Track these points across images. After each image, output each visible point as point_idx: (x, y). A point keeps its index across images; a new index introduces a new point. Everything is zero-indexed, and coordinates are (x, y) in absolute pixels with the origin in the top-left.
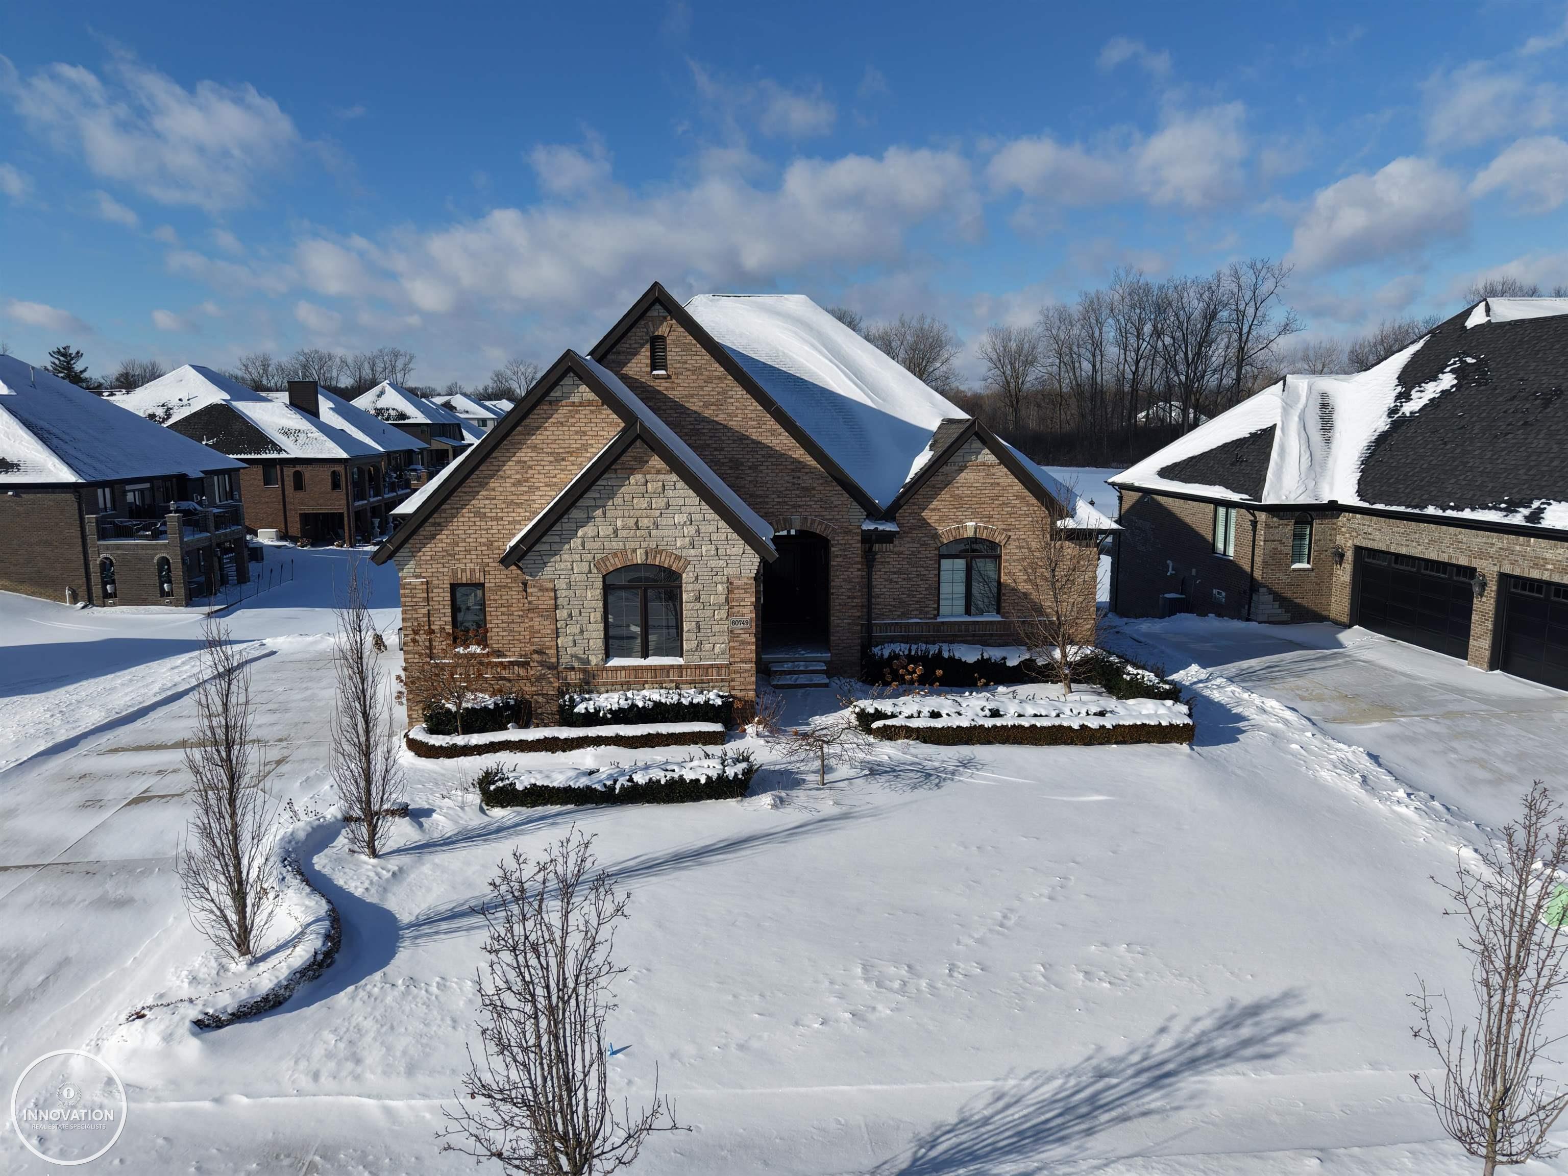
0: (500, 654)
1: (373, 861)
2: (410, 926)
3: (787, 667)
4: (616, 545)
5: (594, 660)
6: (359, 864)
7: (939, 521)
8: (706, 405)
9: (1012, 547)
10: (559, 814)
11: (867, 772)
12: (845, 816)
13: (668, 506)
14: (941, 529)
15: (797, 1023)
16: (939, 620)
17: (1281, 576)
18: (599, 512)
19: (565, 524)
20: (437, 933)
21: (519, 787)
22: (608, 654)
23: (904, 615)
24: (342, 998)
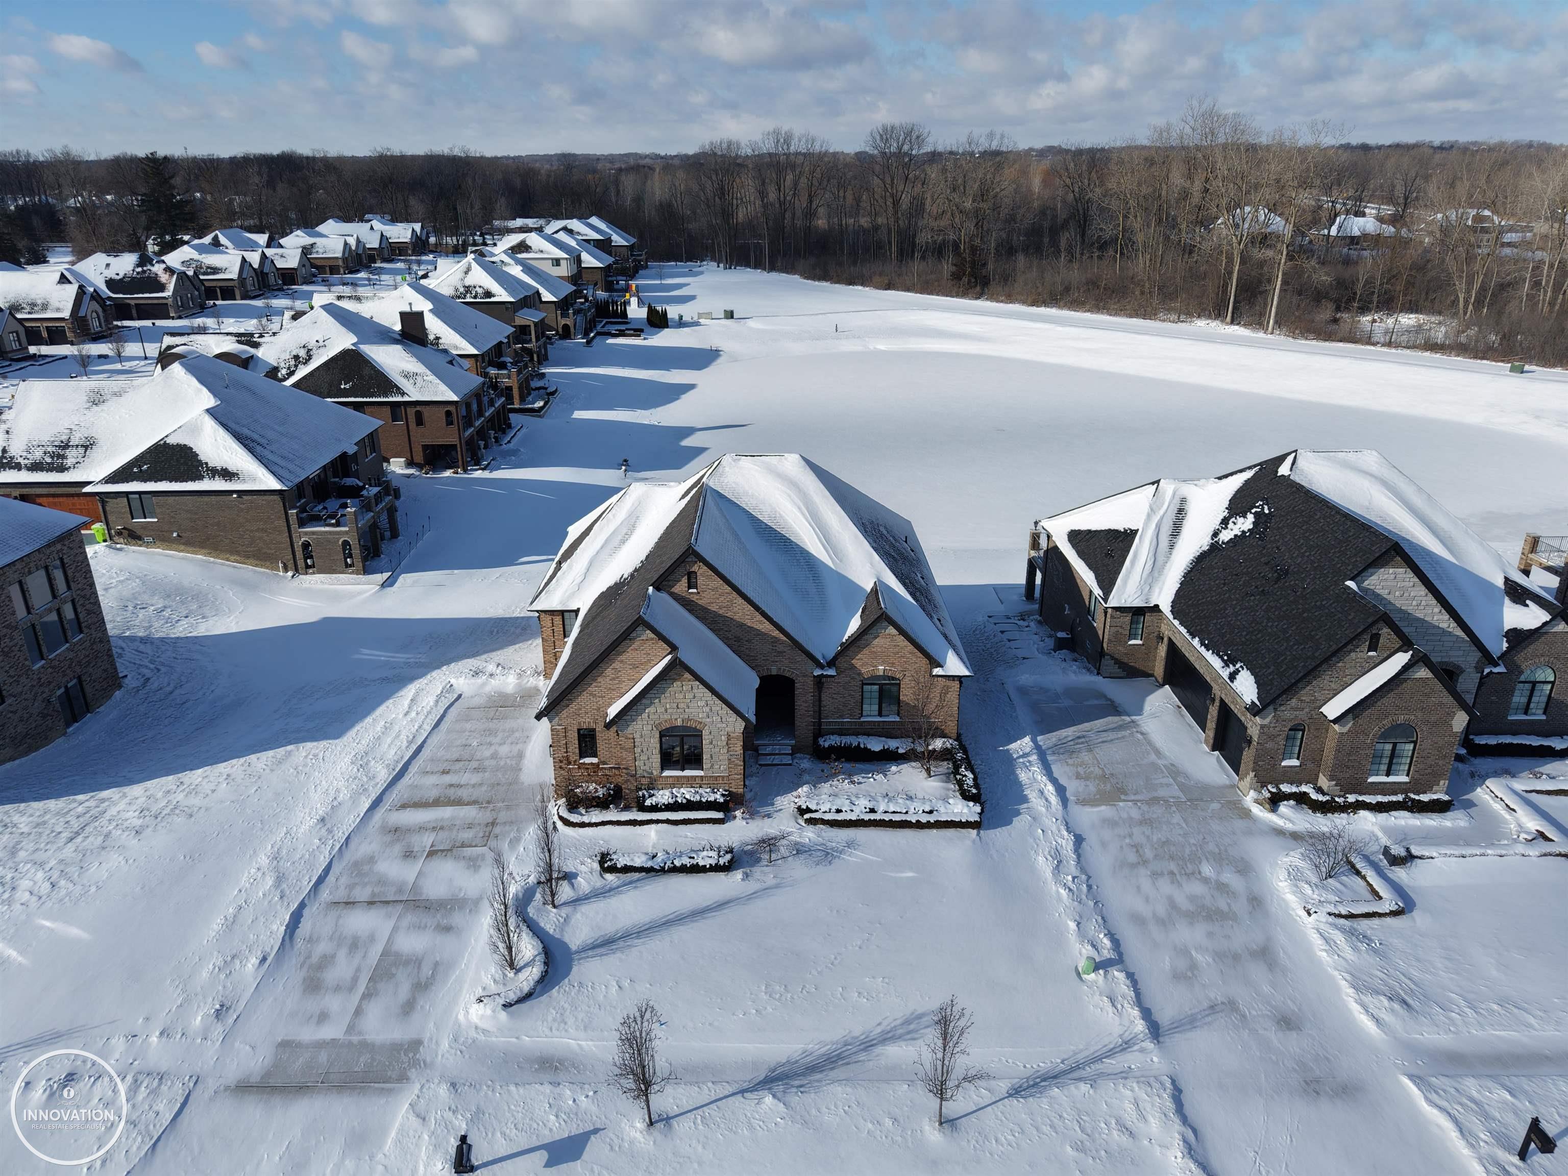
0: (604, 763)
1: (554, 910)
2: (577, 952)
3: (769, 750)
4: (667, 717)
5: (655, 773)
6: (548, 912)
7: (862, 665)
8: (720, 608)
9: (906, 680)
10: (638, 880)
11: (794, 852)
12: (777, 886)
13: (694, 697)
14: (863, 671)
15: (733, 1014)
16: (862, 720)
17: (1121, 648)
18: (657, 701)
19: (639, 707)
20: (588, 957)
21: (619, 866)
22: (663, 769)
23: (841, 717)
24: (554, 991)
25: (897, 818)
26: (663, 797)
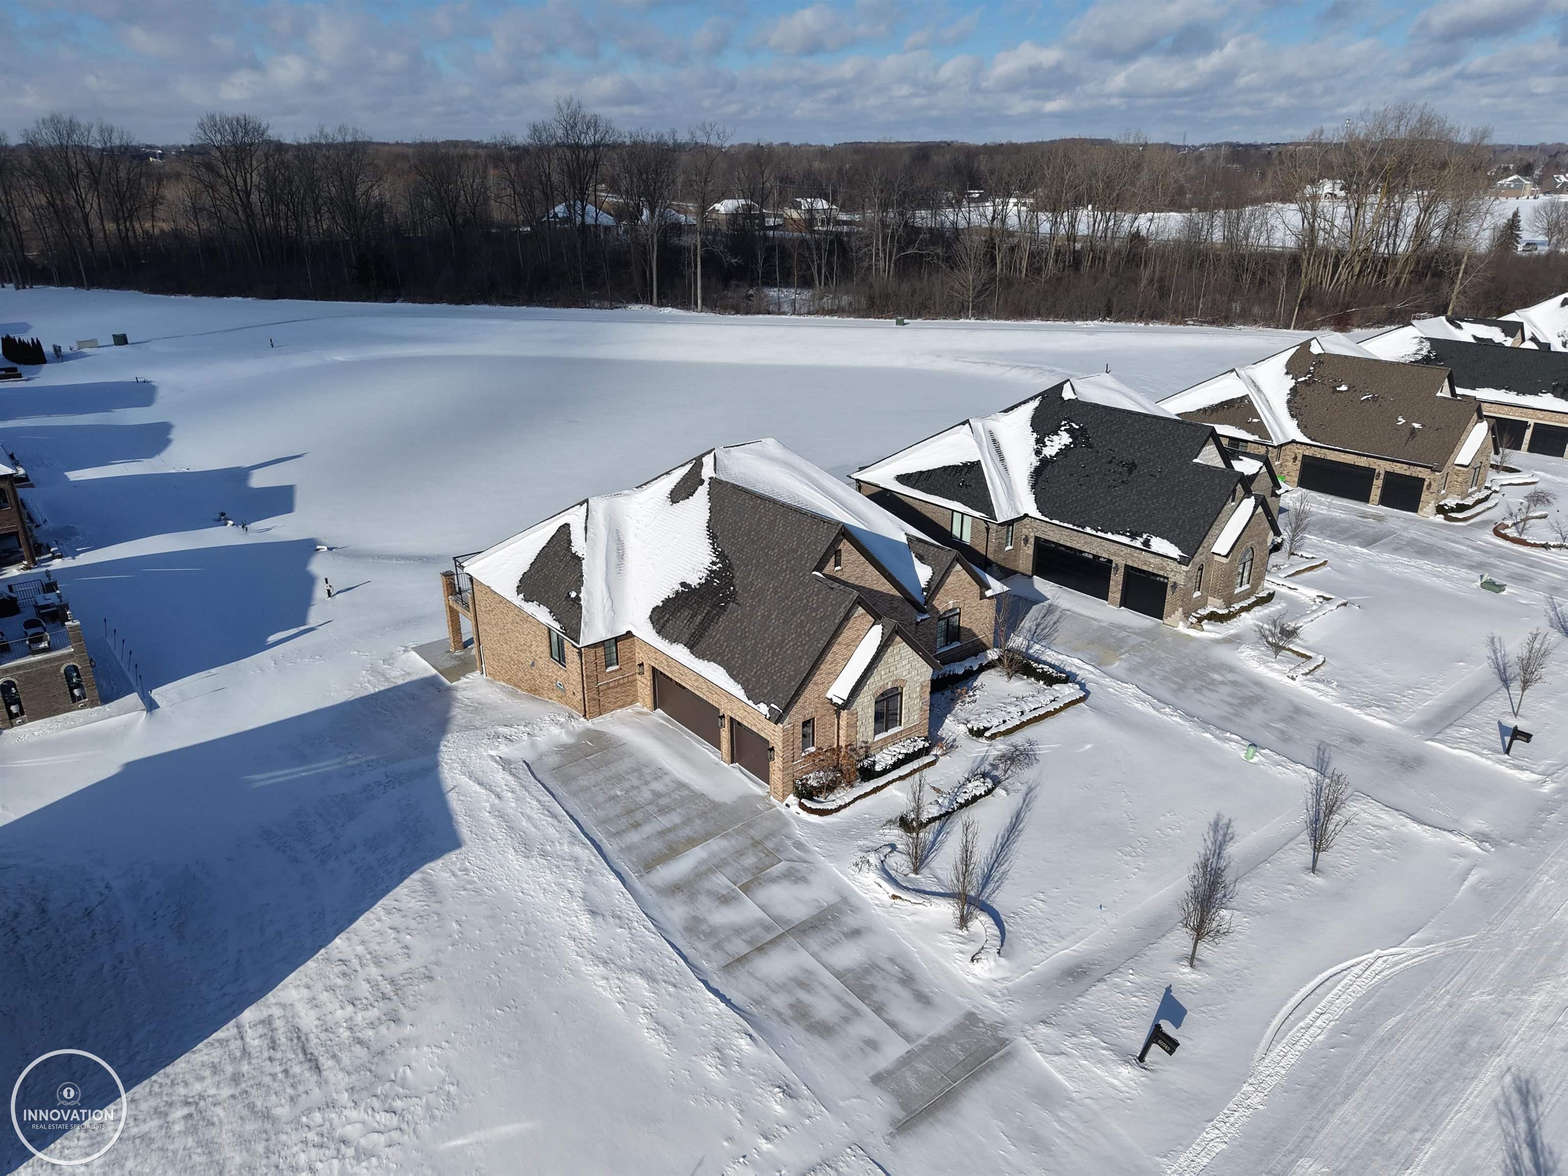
0: (821, 749)
4: (881, 684)
7: (939, 604)
9: (965, 608)
13: (901, 658)
14: (940, 608)
16: (938, 652)
22: (874, 735)
25: (1042, 712)
26: (883, 759)
